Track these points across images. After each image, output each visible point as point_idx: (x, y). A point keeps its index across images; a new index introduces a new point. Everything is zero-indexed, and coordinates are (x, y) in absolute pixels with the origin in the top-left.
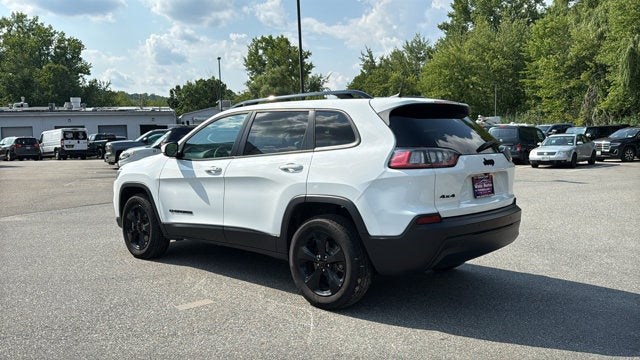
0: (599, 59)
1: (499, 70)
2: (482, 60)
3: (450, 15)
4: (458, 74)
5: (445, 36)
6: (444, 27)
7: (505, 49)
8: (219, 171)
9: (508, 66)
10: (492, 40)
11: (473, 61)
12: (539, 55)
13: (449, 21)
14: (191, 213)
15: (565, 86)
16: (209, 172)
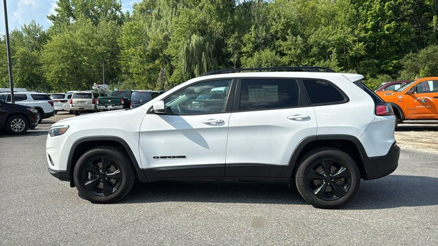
0: (166, 52)
1: (102, 54)
2: (89, 45)
3: (57, 10)
4: (73, 53)
5: (53, 24)
6: (53, 18)
7: (104, 40)
8: (222, 122)
9: (108, 51)
10: (93, 32)
11: (83, 46)
12: (129, 46)
13: (56, 14)
14: (184, 157)
15: (147, 68)
16: (209, 124)
